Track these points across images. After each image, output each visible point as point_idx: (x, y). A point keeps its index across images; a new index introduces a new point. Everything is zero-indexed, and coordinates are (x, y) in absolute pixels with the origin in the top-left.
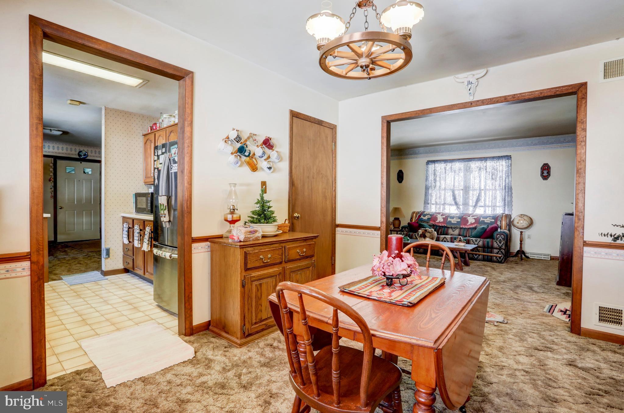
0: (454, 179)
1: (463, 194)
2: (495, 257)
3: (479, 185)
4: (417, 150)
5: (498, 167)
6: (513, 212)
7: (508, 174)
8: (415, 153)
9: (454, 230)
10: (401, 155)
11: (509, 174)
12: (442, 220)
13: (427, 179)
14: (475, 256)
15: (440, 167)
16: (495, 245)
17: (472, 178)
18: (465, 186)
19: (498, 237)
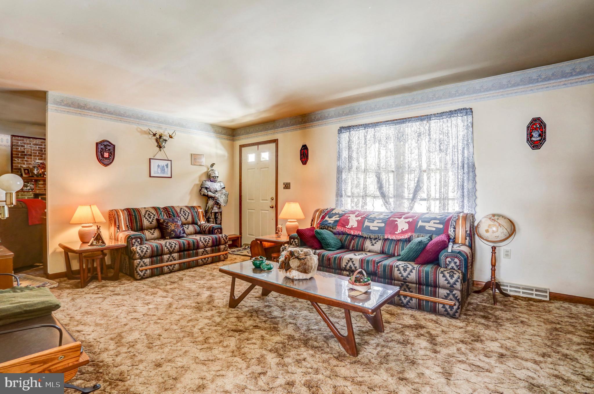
0: (379, 154)
1: (394, 178)
2: (441, 306)
3: (418, 163)
4: (326, 112)
5: (450, 129)
6: (478, 209)
7: (468, 140)
8: (323, 118)
9: (374, 242)
10: (305, 122)
11: (470, 141)
12: (355, 225)
13: (339, 157)
14: (403, 299)
15: (357, 135)
16: (441, 280)
17: (407, 151)
18: (397, 165)
19: (448, 263)
